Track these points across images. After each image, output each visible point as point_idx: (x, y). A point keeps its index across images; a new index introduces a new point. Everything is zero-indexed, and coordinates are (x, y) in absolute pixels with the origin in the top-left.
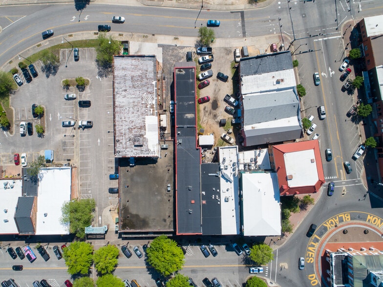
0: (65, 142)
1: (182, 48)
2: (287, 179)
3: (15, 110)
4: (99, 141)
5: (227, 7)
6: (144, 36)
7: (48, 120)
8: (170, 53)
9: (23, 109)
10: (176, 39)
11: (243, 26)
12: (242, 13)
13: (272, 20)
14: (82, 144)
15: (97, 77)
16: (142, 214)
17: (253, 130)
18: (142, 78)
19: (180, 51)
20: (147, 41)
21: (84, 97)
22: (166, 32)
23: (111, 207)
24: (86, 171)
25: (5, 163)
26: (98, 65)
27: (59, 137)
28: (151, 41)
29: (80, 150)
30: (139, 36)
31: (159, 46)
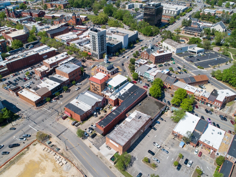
0: (171, 146)
1: (92, 142)
2: (106, 76)
3: (190, 176)
4: (155, 136)
5: (59, 143)
6: (101, 158)
7: (175, 159)
8: (98, 144)
9: (185, 173)
10: (90, 147)
11: (63, 132)
12: (58, 136)
13: (53, 126)
14: (164, 140)
15: (137, 159)
16: (155, 104)
17: (99, 99)
18: (119, 133)
19: (94, 141)
20: (102, 155)
21: (150, 156)
22: (91, 153)
23: (166, 116)
24: (169, 131)
25: (208, 157)
26: (132, 164)
27: (173, 149)
28: (100, 154)
29: (166, 139)
30: (103, 160)
31: (99, 150)
